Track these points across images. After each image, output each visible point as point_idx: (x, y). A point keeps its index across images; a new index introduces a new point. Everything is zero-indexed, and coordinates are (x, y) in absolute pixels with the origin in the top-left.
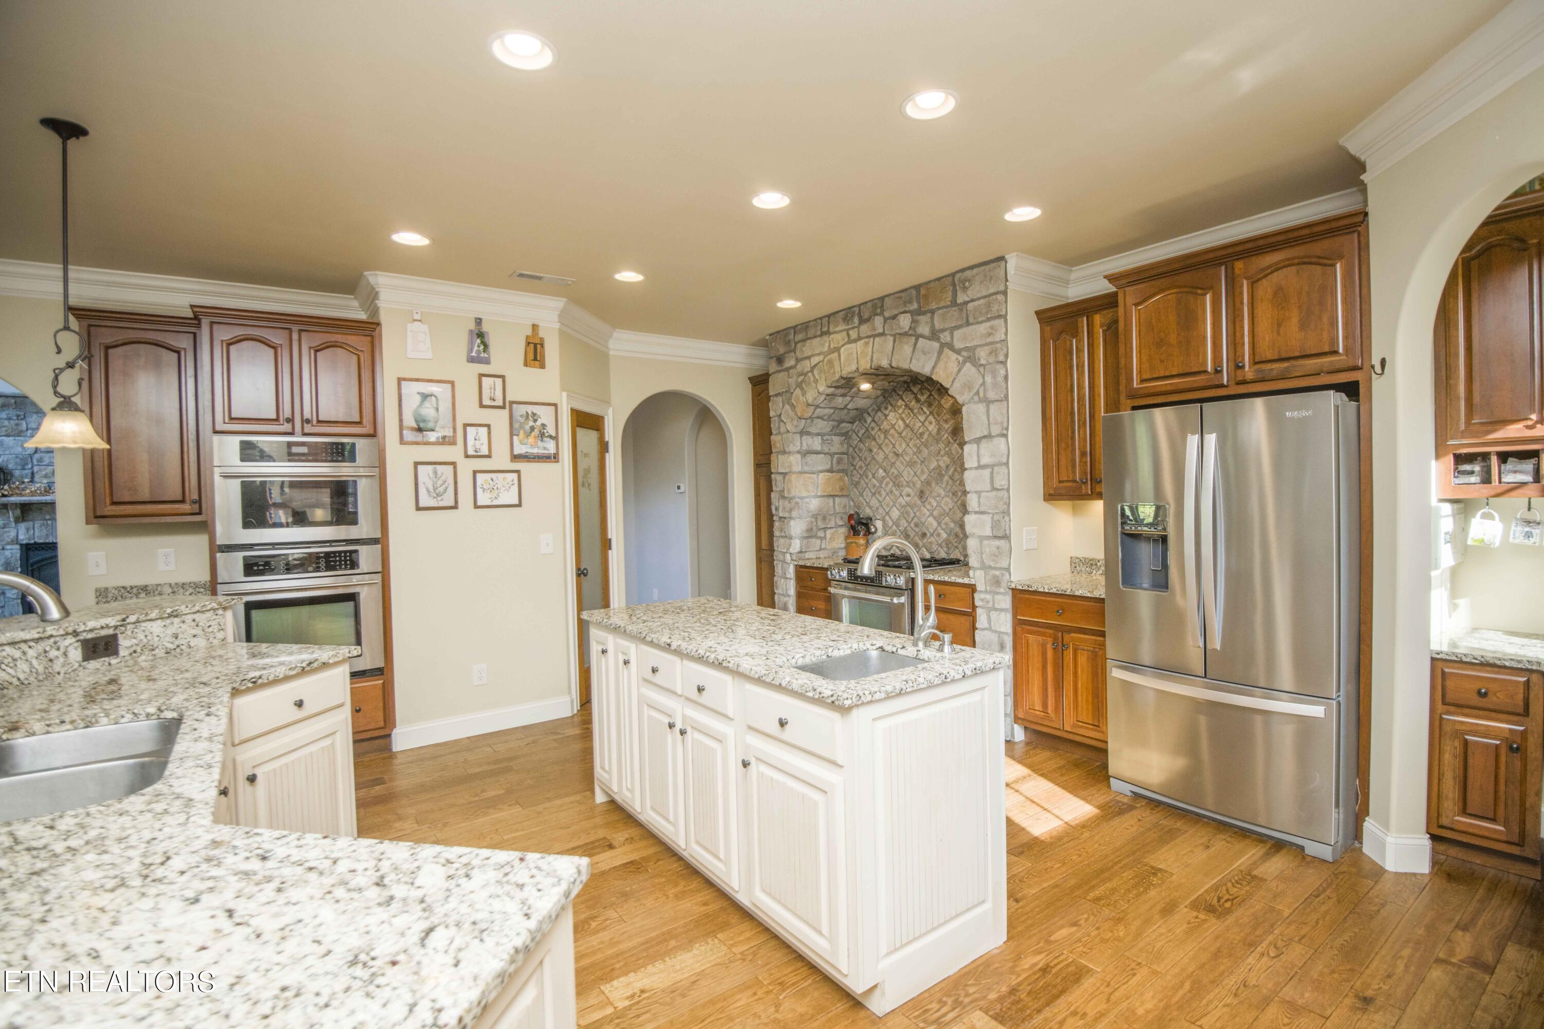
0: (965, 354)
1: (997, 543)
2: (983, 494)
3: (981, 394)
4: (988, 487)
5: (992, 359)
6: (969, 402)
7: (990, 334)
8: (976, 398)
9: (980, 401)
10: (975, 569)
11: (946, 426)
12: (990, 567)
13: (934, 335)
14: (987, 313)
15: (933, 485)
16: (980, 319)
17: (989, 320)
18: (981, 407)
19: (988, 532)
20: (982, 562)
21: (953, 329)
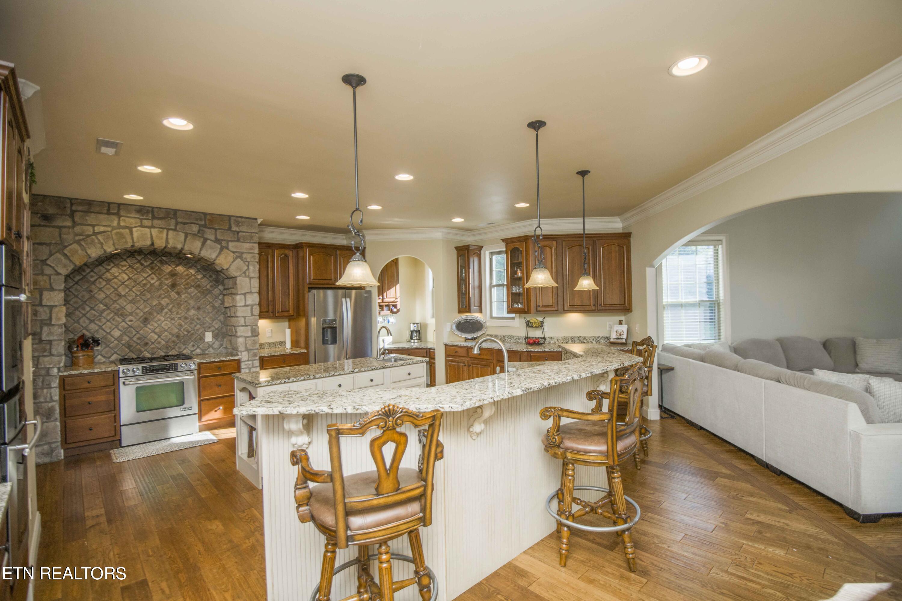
0: (237, 254)
1: (253, 338)
2: (247, 318)
3: (247, 274)
4: (250, 314)
5: (252, 260)
6: (240, 276)
7: (251, 249)
8: (243, 275)
9: (246, 276)
10: (241, 352)
11: (167, 282)
12: (251, 350)
13: (217, 241)
14: (251, 239)
15: (155, 314)
16: (246, 241)
17: (250, 243)
18: (247, 280)
19: (250, 334)
20: (246, 347)
21: (228, 241)
